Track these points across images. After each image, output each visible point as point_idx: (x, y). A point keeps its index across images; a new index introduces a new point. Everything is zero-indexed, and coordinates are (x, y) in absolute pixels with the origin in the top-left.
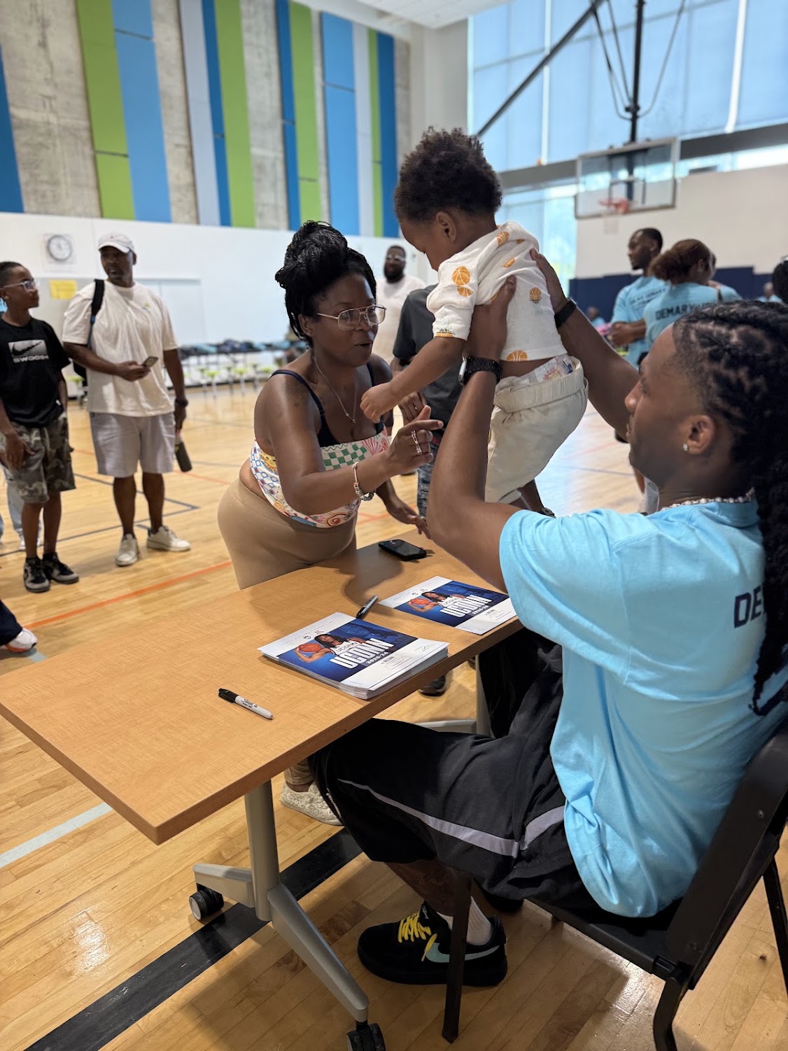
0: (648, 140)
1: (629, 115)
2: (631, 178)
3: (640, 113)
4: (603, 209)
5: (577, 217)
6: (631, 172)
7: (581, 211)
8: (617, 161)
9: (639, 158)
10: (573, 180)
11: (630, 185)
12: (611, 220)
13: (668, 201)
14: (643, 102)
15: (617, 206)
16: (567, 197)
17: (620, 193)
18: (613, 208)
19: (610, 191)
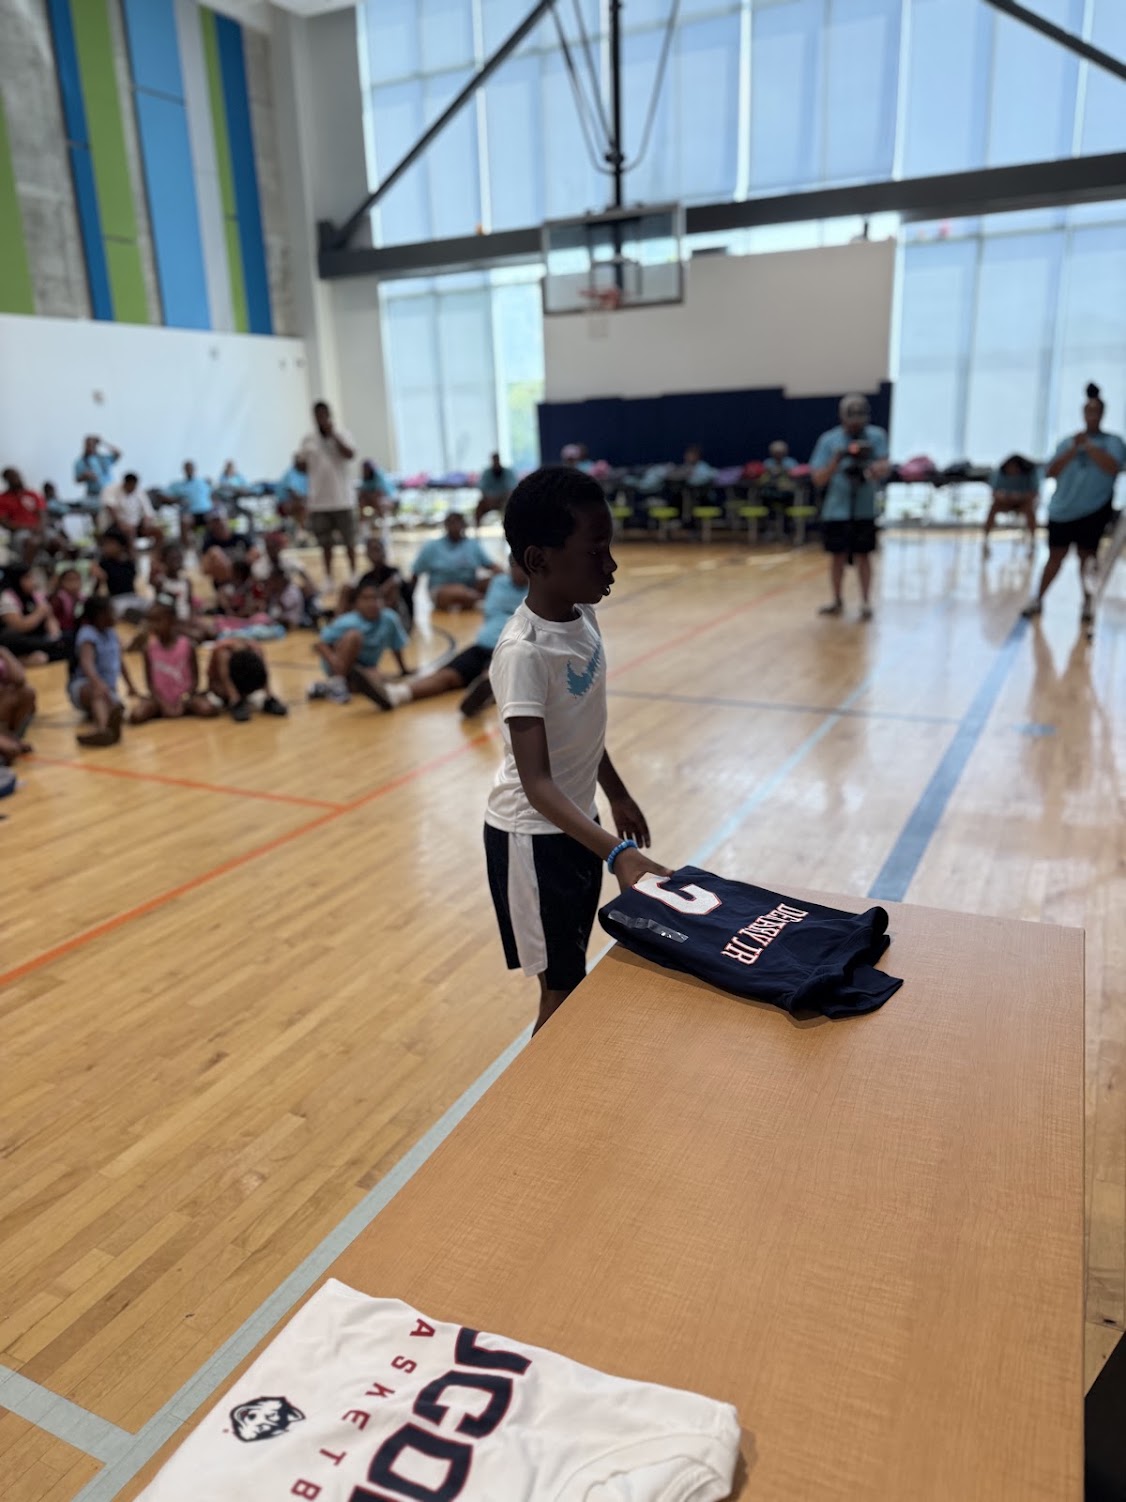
0: (640, 205)
1: (609, 167)
2: (618, 260)
3: (625, 164)
4: (583, 302)
5: (547, 312)
6: (618, 250)
7: (553, 305)
8: (597, 232)
9: (627, 230)
10: (536, 256)
11: (618, 267)
12: (597, 318)
13: (673, 293)
14: (629, 148)
15: (605, 297)
16: (529, 283)
17: (606, 279)
18: (597, 302)
19: (591, 275)
